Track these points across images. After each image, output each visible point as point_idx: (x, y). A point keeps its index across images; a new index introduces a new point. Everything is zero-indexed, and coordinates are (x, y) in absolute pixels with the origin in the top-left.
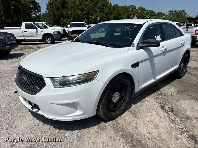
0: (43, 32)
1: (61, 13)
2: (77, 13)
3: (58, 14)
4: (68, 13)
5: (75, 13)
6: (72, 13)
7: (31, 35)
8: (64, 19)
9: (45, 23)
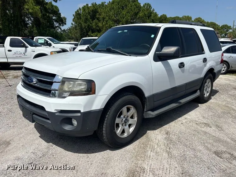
0: (34, 51)
1: (89, 25)
2: (109, 25)
3: (85, 27)
4: (98, 26)
5: (107, 25)
6: (103, 26)
7: (18, 55)
8: (92, 33)
9: (49, 39)
